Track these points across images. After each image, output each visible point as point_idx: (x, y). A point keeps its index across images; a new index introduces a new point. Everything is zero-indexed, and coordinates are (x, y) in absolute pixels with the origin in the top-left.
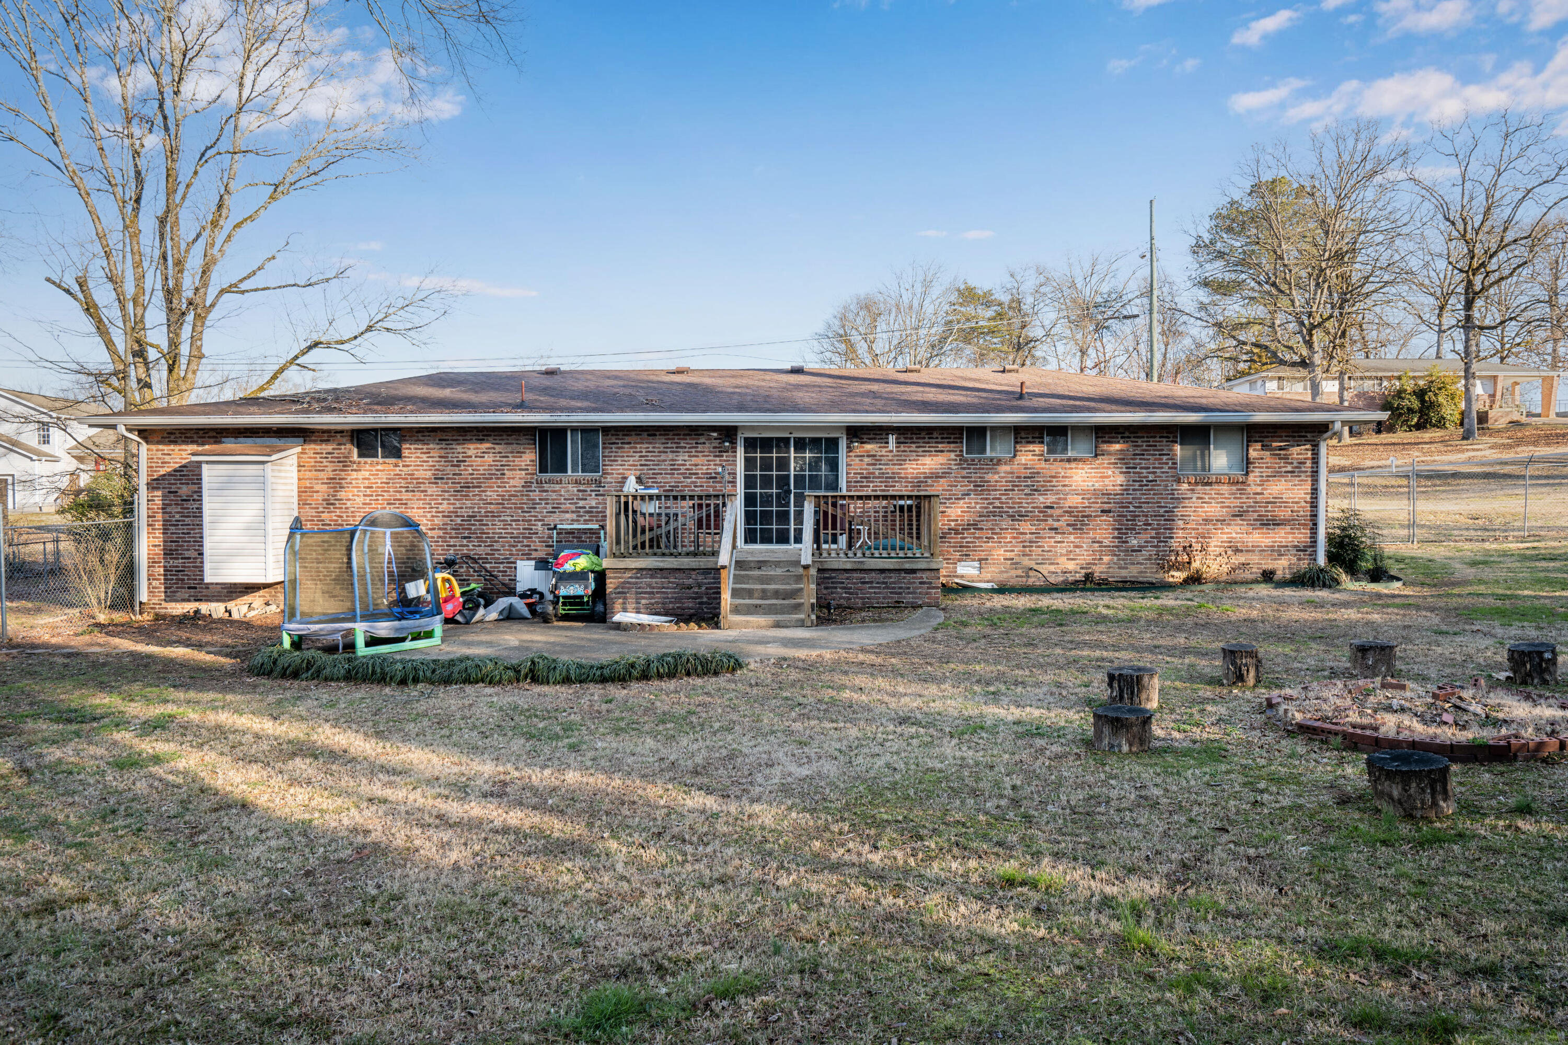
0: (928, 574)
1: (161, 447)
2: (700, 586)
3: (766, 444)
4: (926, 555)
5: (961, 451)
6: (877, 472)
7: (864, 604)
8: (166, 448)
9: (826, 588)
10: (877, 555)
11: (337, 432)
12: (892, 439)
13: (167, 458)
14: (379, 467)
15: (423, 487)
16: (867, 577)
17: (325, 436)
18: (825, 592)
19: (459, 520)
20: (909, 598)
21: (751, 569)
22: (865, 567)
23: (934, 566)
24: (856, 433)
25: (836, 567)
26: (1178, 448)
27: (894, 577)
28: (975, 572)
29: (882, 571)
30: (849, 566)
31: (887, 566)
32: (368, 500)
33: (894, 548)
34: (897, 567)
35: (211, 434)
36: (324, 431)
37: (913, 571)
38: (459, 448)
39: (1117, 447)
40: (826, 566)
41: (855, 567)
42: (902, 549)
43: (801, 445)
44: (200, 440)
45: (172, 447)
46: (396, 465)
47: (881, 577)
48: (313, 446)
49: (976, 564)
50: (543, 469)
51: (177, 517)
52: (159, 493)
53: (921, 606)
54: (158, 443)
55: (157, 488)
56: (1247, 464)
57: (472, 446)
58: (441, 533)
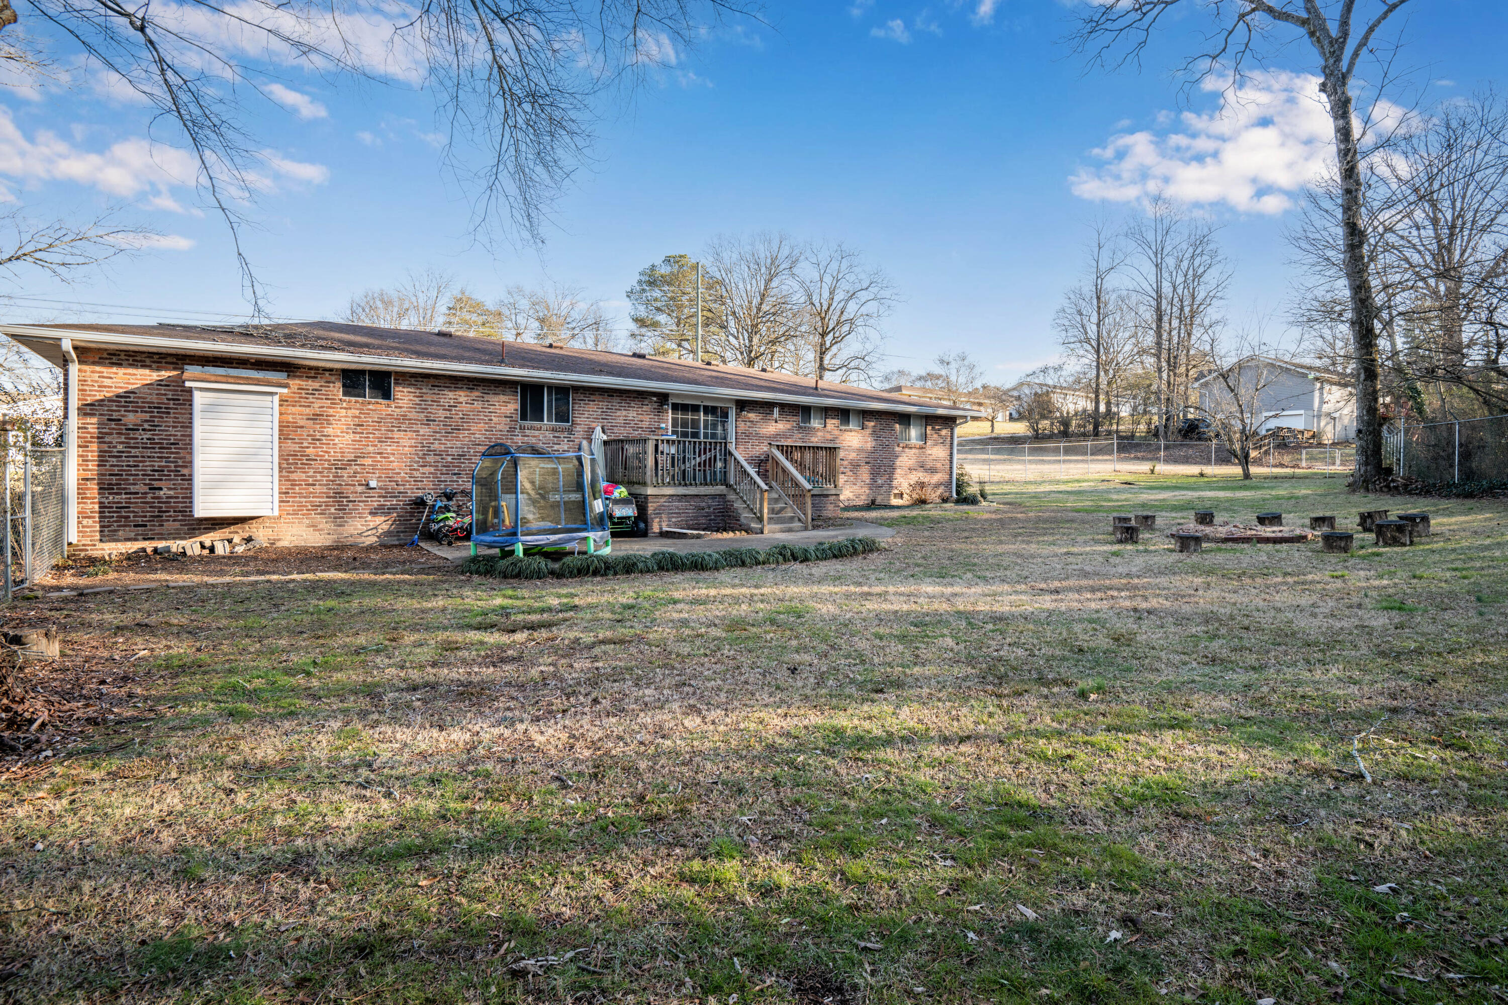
0: (834, 497)
1: (98, 368)
2: (709, 507)
3: (685, 408)
5: (799, 421)
8: (106, 371)
11: (325, 370)
13: (107, 382)
14: (371, 407)
15: (415, 428)
17: (312, 373)
19: (449, 459)
20: (825, 513)
24: (743, 405)
26: (897, 426)
27: (817, 500)
32: (358, 437)
34: (820, 493)
35: (169, 359)
36: (311, 368)
37: (828, 496)
38: (451, 395)
39: (872, 424)
43: (708, 410)
44: (154, 365)
45: (114, 370)
46: (388, 406)
48: (297, 382)
50: (524, 417)
51: (120, 447)
52: (94, 420)
54: (94, 363)
55: (92, 415)
56: (924, 437)
57: (462, 393)
58: (432, 470)
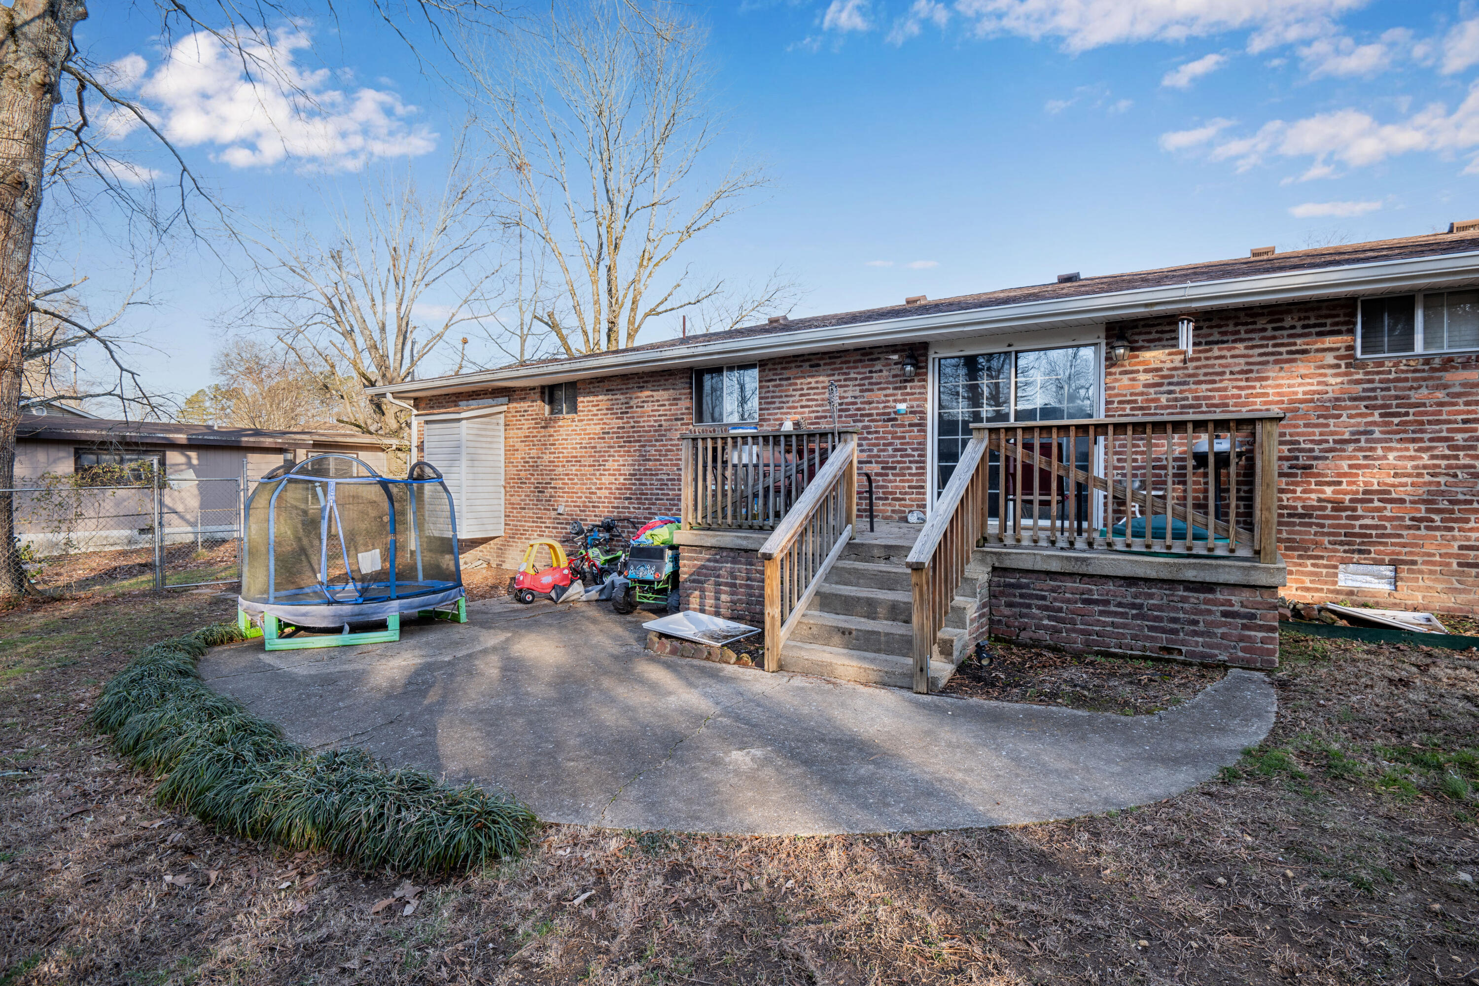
0: (1246, 595)
4: (1241, 552)
5: (1351, 348)
6: (1163, 399)
7: (1087, 644)
9: (1009, 605)
10: (1120, 546)
12: (1186, 333)
15: (593, 443)
16: (1096, 591)
17: (523, 394)
18: (1007, 611)
20: (1197, 645)
21: (871, 559)
22: (1091, 570)
23: (1263, 579)
24: (1123, 333)
25: (1028, 566)
27: (1157, 597)
28: (1384, 587)
29: (1131, 581)
30: (1055, 566)
31: (1140, 572)
33: (1158, 534)
34: (1165, 575)
36: (522, 390)
37: (1208, 587)
38: (623, 399)
40: (1008, 563)
41: (1069, 568)
42: (1179, 535)
44: (446, 405)
46: (573, 421)
47: (1128, 594)
48: (514, 404)
49: (1387, 571)
50: (701, 417)
53: (1224, 667)
57: (633, 395)
58: (607, 493)
